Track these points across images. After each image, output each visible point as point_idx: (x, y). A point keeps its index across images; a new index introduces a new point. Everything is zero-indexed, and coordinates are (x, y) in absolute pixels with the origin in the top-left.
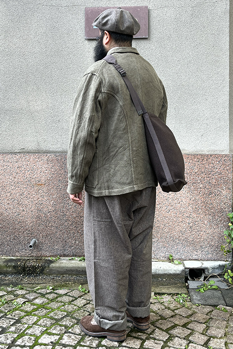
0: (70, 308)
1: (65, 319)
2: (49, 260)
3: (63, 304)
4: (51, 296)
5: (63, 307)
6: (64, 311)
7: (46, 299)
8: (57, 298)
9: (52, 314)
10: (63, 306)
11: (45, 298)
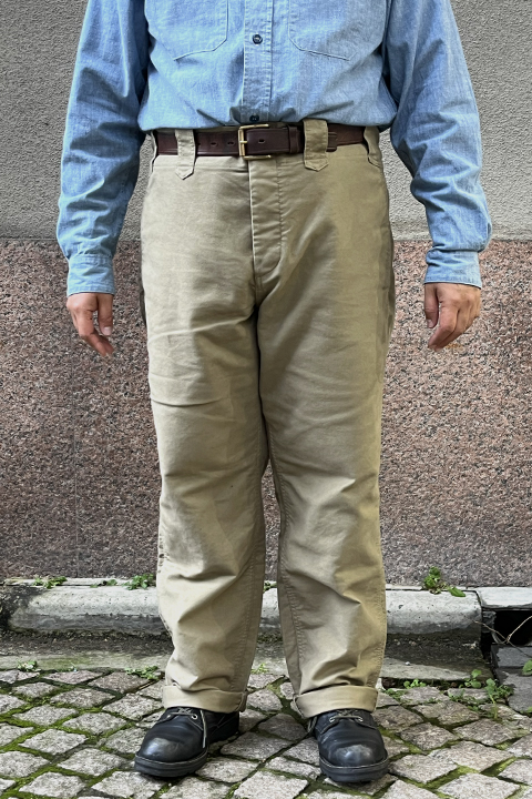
0: (96, 723)
1: (79, 755)
2: (26, 587)
3: (73, 711)
4: (32, 691)
5: (72, 721)
6: (77, 732)
7: (15, 699)
8: (52, 694)
9: (33, 742)
10: (74, 716)
11: (13, 695)
